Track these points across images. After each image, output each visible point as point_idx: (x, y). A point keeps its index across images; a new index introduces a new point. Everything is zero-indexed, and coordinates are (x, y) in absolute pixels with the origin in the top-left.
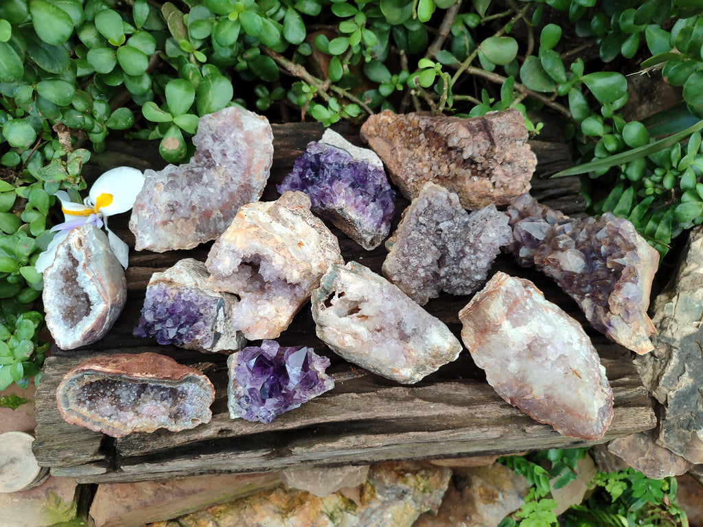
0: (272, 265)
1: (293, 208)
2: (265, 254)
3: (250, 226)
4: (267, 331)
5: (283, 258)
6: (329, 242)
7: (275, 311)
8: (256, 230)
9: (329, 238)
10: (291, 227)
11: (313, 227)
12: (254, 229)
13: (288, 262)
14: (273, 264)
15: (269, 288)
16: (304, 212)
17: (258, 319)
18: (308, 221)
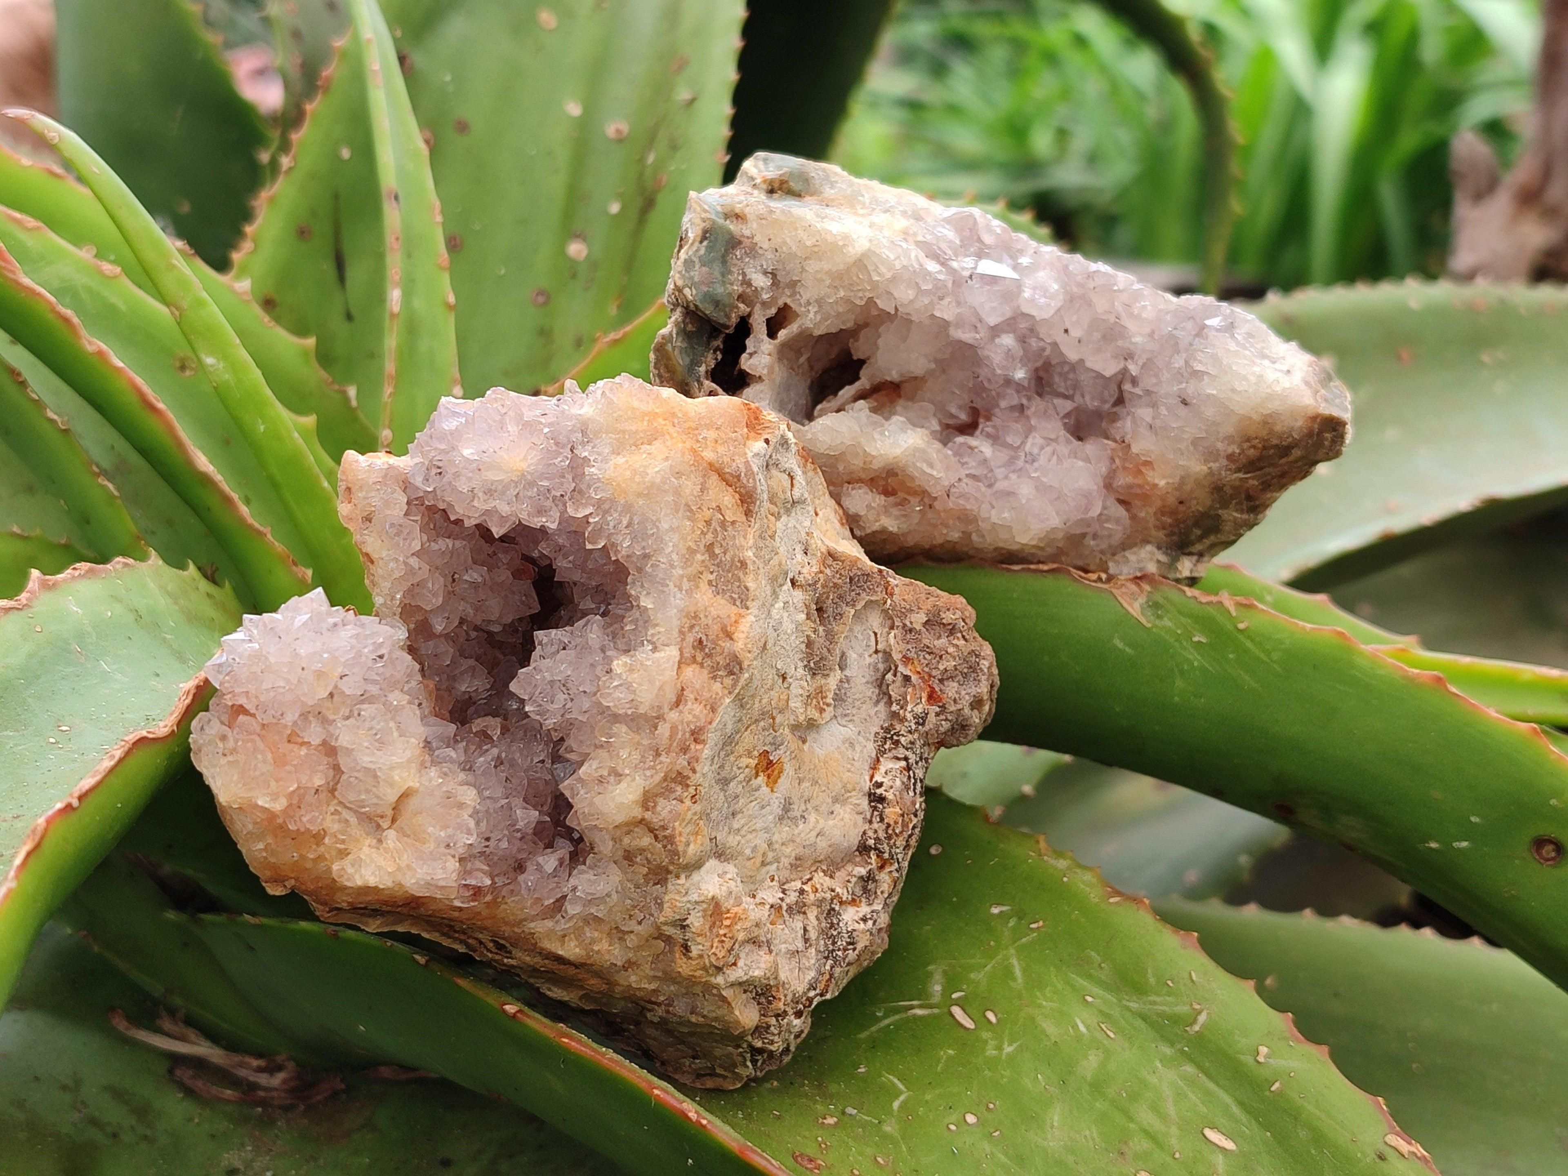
0: (609, 660)
1: (907, 660)
2: (646, 602)
3: (730, 480)
4: (278, 806)
5: (672, 697)
6: (850, 916)
7: (392, 796)
8: (733, 513)
9: (864, 909)
10: (820, 692)
11: (876, 799)
12: (728, 499)
13: (664, 730)
14: (619, 664)
15: (485, 736)
16: (921, 720)
17: (314, 734)
18: (887, 764)
